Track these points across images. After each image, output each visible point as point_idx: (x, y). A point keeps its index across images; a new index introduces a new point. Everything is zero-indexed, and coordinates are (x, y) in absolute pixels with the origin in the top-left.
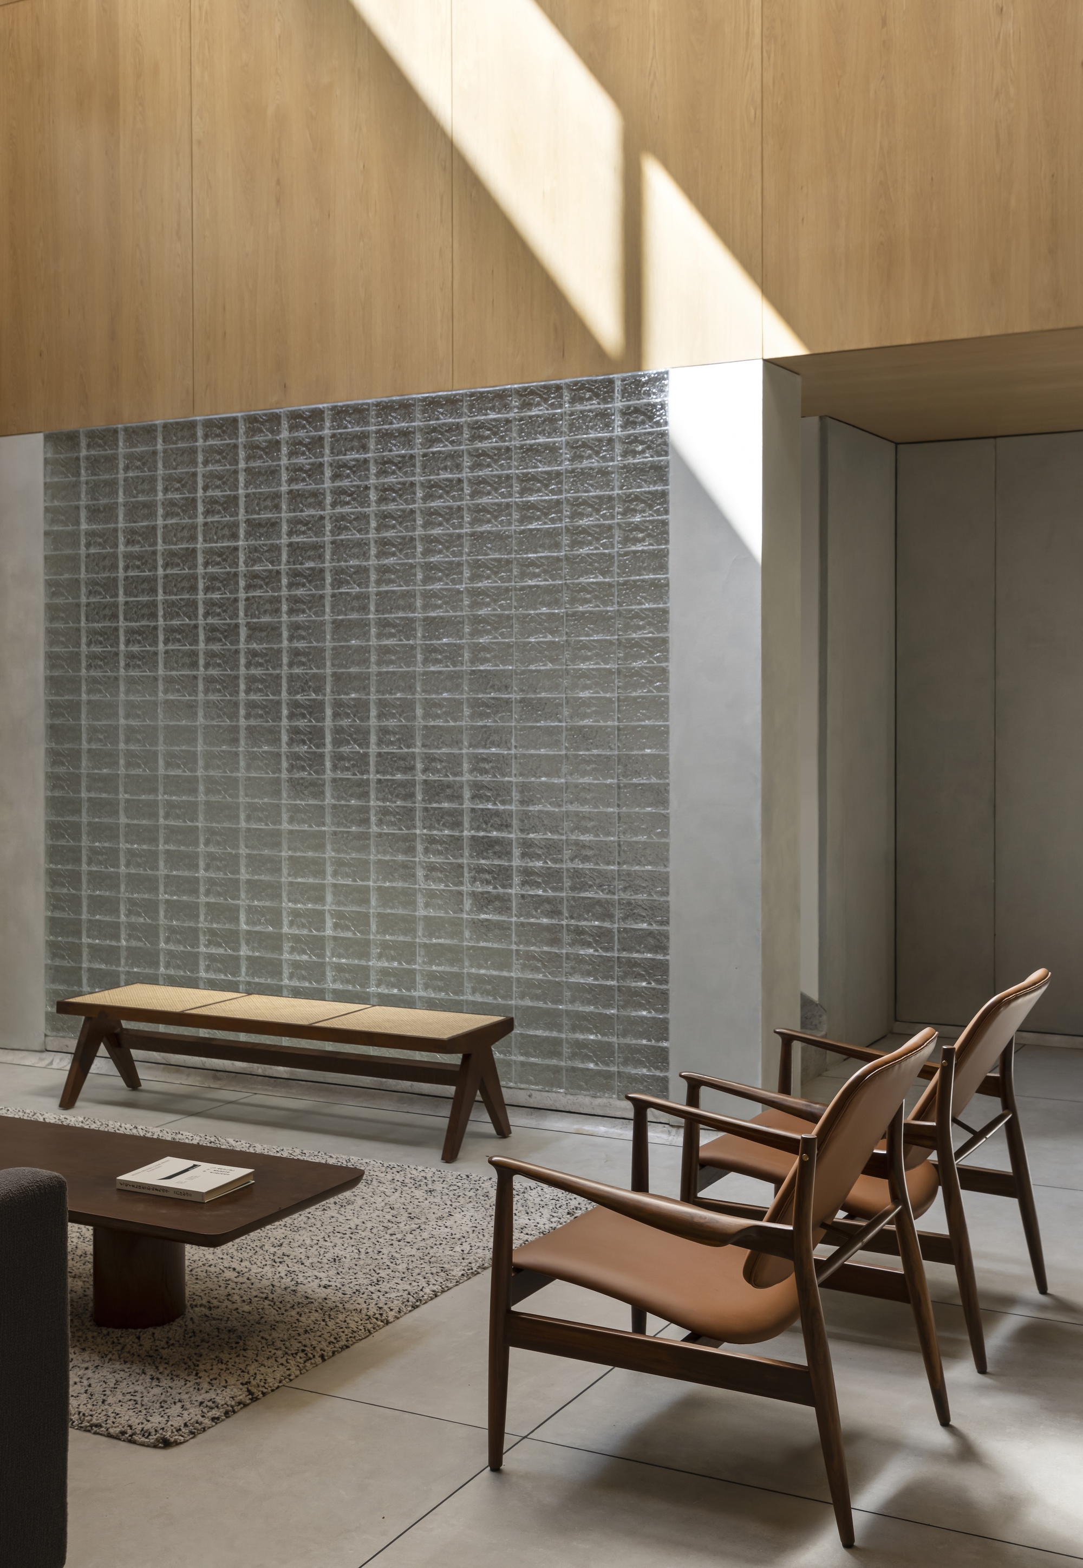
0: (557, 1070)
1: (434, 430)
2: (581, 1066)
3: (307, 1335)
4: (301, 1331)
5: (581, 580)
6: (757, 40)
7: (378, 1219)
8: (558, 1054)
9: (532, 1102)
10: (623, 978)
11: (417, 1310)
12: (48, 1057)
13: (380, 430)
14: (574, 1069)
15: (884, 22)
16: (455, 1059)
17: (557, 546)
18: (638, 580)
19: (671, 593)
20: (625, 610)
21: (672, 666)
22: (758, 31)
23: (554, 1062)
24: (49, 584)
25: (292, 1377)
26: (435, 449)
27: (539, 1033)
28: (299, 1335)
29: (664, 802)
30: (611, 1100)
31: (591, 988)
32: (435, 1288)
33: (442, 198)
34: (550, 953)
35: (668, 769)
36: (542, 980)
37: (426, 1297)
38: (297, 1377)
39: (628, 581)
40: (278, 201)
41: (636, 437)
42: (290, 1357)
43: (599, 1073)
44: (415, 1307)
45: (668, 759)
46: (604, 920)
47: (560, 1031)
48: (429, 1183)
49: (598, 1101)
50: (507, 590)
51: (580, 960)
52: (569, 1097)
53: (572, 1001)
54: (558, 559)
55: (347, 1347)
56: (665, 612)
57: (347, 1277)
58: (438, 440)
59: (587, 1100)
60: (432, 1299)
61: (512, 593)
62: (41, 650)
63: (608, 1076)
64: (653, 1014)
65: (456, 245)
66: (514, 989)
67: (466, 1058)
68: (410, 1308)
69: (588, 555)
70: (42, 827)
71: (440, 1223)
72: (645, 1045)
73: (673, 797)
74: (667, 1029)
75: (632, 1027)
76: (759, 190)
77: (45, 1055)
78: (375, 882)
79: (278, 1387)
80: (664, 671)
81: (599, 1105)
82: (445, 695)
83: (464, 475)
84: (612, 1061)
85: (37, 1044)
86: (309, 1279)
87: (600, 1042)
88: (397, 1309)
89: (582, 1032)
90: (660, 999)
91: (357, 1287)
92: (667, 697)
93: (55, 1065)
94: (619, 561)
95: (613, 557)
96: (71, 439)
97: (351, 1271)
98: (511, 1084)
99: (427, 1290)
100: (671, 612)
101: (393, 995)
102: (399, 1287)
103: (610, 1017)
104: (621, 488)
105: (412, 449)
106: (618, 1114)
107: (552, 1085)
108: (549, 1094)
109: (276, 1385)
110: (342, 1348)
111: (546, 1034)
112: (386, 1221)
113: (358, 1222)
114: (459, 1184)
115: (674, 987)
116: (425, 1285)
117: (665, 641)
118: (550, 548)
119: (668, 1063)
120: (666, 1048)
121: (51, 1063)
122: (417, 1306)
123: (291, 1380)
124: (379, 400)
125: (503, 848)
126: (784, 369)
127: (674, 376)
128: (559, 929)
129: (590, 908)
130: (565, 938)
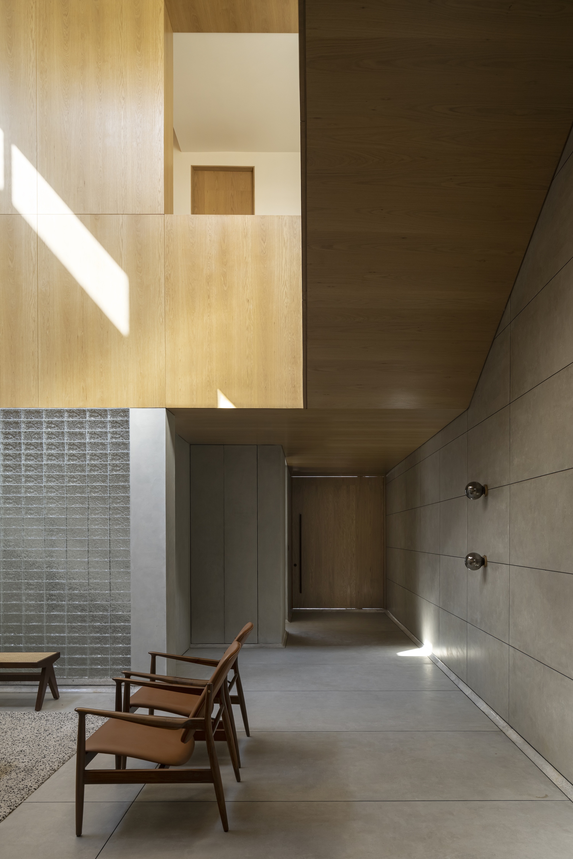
0: (84, 670)
1: (30, 422)
2: (95, 667)
3: (23, 781)
4: (21, 780)
5: (94, 484)
6: (163, 295)
7: (32, 733)
8: (85, 664)
9: (74, 683)
10: (113, 633)
11: (64, 764)
13: (4, 421)
14: (92, 669)
16: (39, 670)
17: (84, 471)
18: (117, 485)
19: (131, 490)
20: (112, 496)
21: (131, 517)
22: (163, 292)
23: (84, 667)
25: (25, 798)
26: (30, 430)
27: (77, 656)
28: (20, 782)
29: (128, 567)
30: (108, 679)
31: (98, 638)
32: (69, 755)
33: (33, 332)
34: (81, 625)
35: (130, 555)
36: (78, 636)
37: (67, 759)
38: (27, 798)
39: (114, 485)
41: (116, 432)
42: (21, 791)
43: (102, 669)
44: (63, 763)
45: (130, 551)
46: (104, 612)
47: (86, 655)
48: (45, 717)
49: (102, 680)
50: (63, 487)
51: (94, 627)
52: (90, 679)
53: (91, 643)
54: (84, 476)
55: (43, 783)
56: (129, 497)
57: (30, 756)
58: (31, 427)
59: (98, 680)
60: (69, 759)
61: (65, 488)
63: (106, 670)
64: (125, 645)
65: (40, 351)
66: (66, 640)
67: (44, 670)
68: (62, 764)
69: (97, 475)
71: (58, 731)
72: (121, 657)
73: (132, 565)
74: (130, 650)
75: (115, 651)
76: (164, 348)
78: (3, 602)
79: (21, 803)
80: (128, 519)
81: (103, 681)
82: (35, 527)
83: (44, 441)
84: (108, 664)
86: (13, 760)
87: (103, 657)
88: (57, 765)
89: (95, 654)
90: (128, 640)
91: (37, 760)
92: (129, 529)
94: (110, 478)
95: (107, 476)
97: (30, 754)
98: (65, 677)
99: (66, 756)
100: (131, 497)
101: (12, 647)
102: (54, 757)
103: (107, 648)
104: (111, 451)
105: (20, 429)
106: (110, 684)
107: (83, 676)
108: (81, 679)
109: (20, 802)
110: (41, 784)
111: (80, 656)
112: (35, 734)
113: (23, 736)
114: (58, 716)
115: (133, 636)
116: (64, 755)
117: (128, 508)
118: (81, 472)
119: (130, 663)
120: (130, 657)
122: (64, 763)
123: (25, 800)
124: (4, 409)
125: (61, 586)
126: (171, 412)
127: (132, 411)
128: (85, 616)
129: (98, 608)
130: (88, 619)
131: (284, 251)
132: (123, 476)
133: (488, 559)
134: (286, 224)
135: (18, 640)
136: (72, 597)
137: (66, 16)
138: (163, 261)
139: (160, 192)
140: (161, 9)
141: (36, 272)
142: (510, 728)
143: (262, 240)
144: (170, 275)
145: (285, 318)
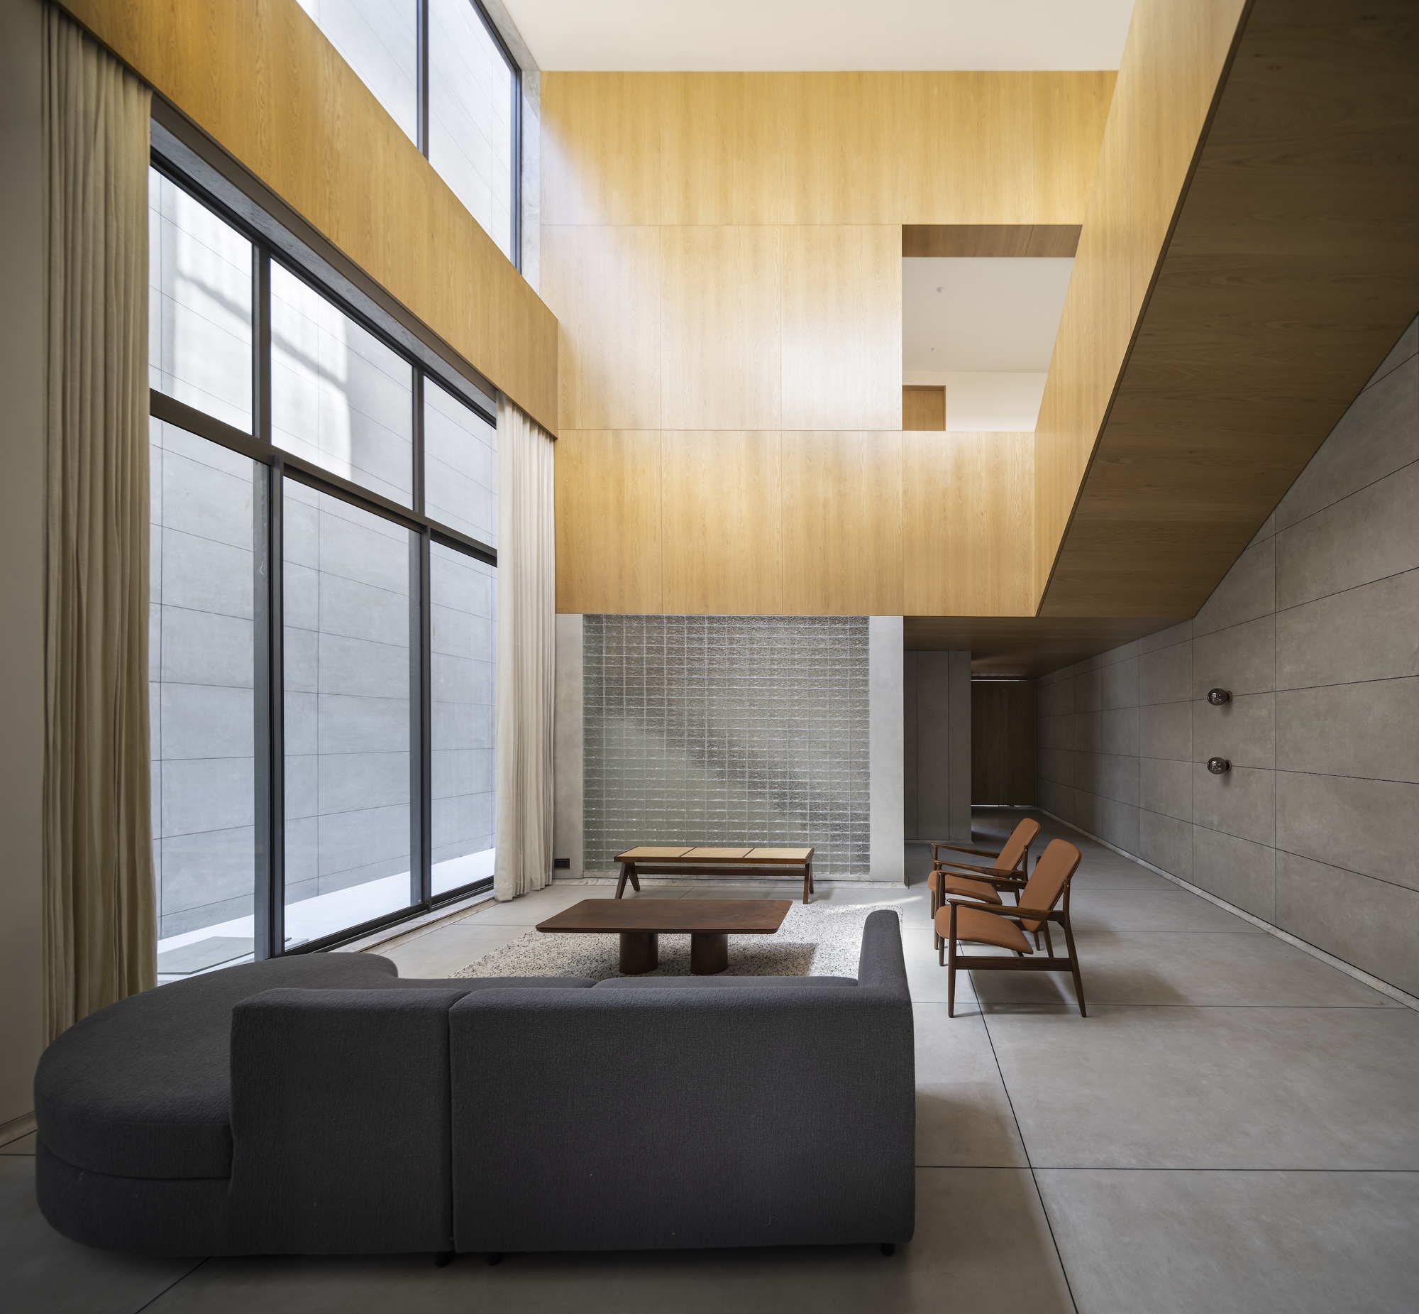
0: (825, 866)
1: (773, 629)
2: (837, 863)
5: (835, 688)
6: (901, 508)
8: (826, 860)
10: (851, 831)
12: (585, 881)
13: (750, 627)
14: (833, 865)
15: (945, 511)
17: (825, 675)
18: (857, 690)
19: (870, 694)
20: (852, 700)
21: (871, 721)
22: (901, 504)
23: (825, 863)
24: (585, 678)
26: (774, 636)
27: (826, 853)
29: (869, 768)
30: (848, 875)
31: (839, 835)
33: (778, 543)
34: (822, 823)
35: (870, 756)
36: (820, 833)
39: (854, 689)
40: (704, 533)
41: (856, 639)
43: (843, 866)
45: (869, 753)
46: (844, 811)
49: (843, 875)
50: (805, 690)
51: (835, 825)
52: (831, 875)
53: (831, 841)
54: (826, 680)
56: (868, 701)
58: (775, 633)
59: (839, 875)
61: (807, 692)
62: (581, 707)
63: (846, 866)
64: (864, 843)
65: (784, 561)
66: (809, 837)
67: (807, 865)
69: (837, 679)
70: (582, 782)
72: (860, 854)
73: (871, 766)
74: (869, 848)
75: (856, 848)
77: (583, 880)
78: (748, 800)
80: (868, 722)
82: (779, 729)
83: (787, 647)
84: (847, 861)
85: (579, 874)
87: (842, 854)
89: (836, 851)
93: (589, 884)
94: (850, 682)
95: (848, 681)
96: (597, 618)
100: (870, 701)
101: (757, 843)
103: (847, 845)
104: (850, 656)
106: (850, 880)
107: (825, 872)
108: (823, 875)
111: (823, 853)
115: (872, 833)
117: (867, 711)
118: (822, 676)
119: (869, 860)
120: (869, 854)
121: (587, 883)
125: (803, 785)
126: (907, 620)
127: (872, 619)
128: (826, 814)
129: (838, 806)
130: (829, 818)
131: (1016, 466)
132: (863, 681)
133: (1233, 763)
134: (1018, 440)
135: (763, 836)
136: (813, 796)
137: (809, 241)
138: (901, 476)
139: (898, 409)
140: (899, 235)
141: (780, 485)
142: (1278, 931)
143: (996, 455)
144: (907, 489)
145: (1018, 530)
